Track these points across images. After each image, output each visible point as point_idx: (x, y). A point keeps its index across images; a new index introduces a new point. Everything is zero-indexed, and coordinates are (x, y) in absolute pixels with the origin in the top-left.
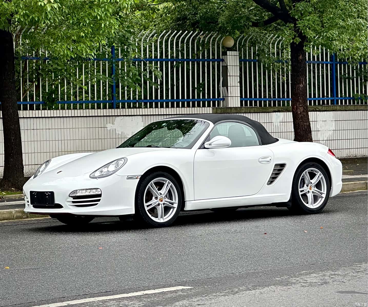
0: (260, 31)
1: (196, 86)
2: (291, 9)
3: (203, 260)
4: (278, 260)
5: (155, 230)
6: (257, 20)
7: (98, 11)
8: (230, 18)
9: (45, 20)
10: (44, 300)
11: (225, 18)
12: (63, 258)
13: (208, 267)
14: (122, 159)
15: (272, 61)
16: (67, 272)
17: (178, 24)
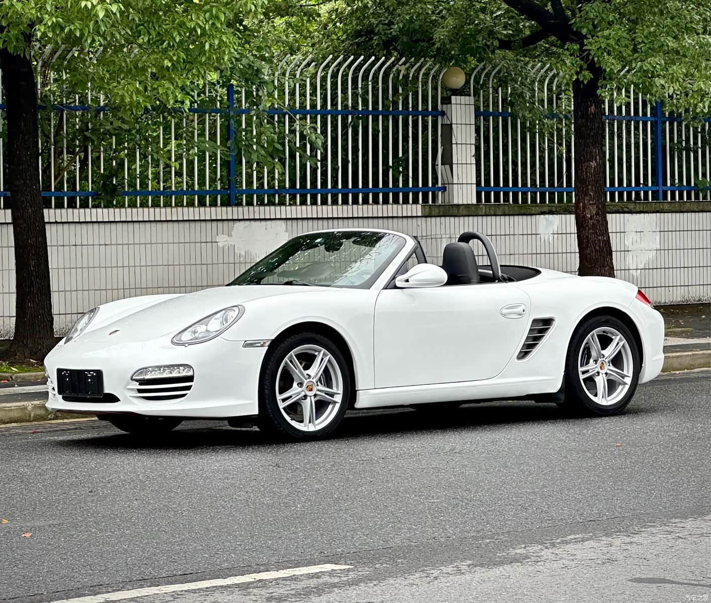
0: (515, 58)
1: (391, 164)
2: (574, 15)
3: (381, 511)
4: (526, 512)
5: (298, 447)
6: (508, 35)
7: (198, 18)
8: (456, 32)
9: (93, 35)
10: (62, 590)
11: (447, 32)
12: (110, 503)
13: (388, 525)
14: (235, 308)
15: (538, 116)
16: (115, 531)
17: (356, 42)
